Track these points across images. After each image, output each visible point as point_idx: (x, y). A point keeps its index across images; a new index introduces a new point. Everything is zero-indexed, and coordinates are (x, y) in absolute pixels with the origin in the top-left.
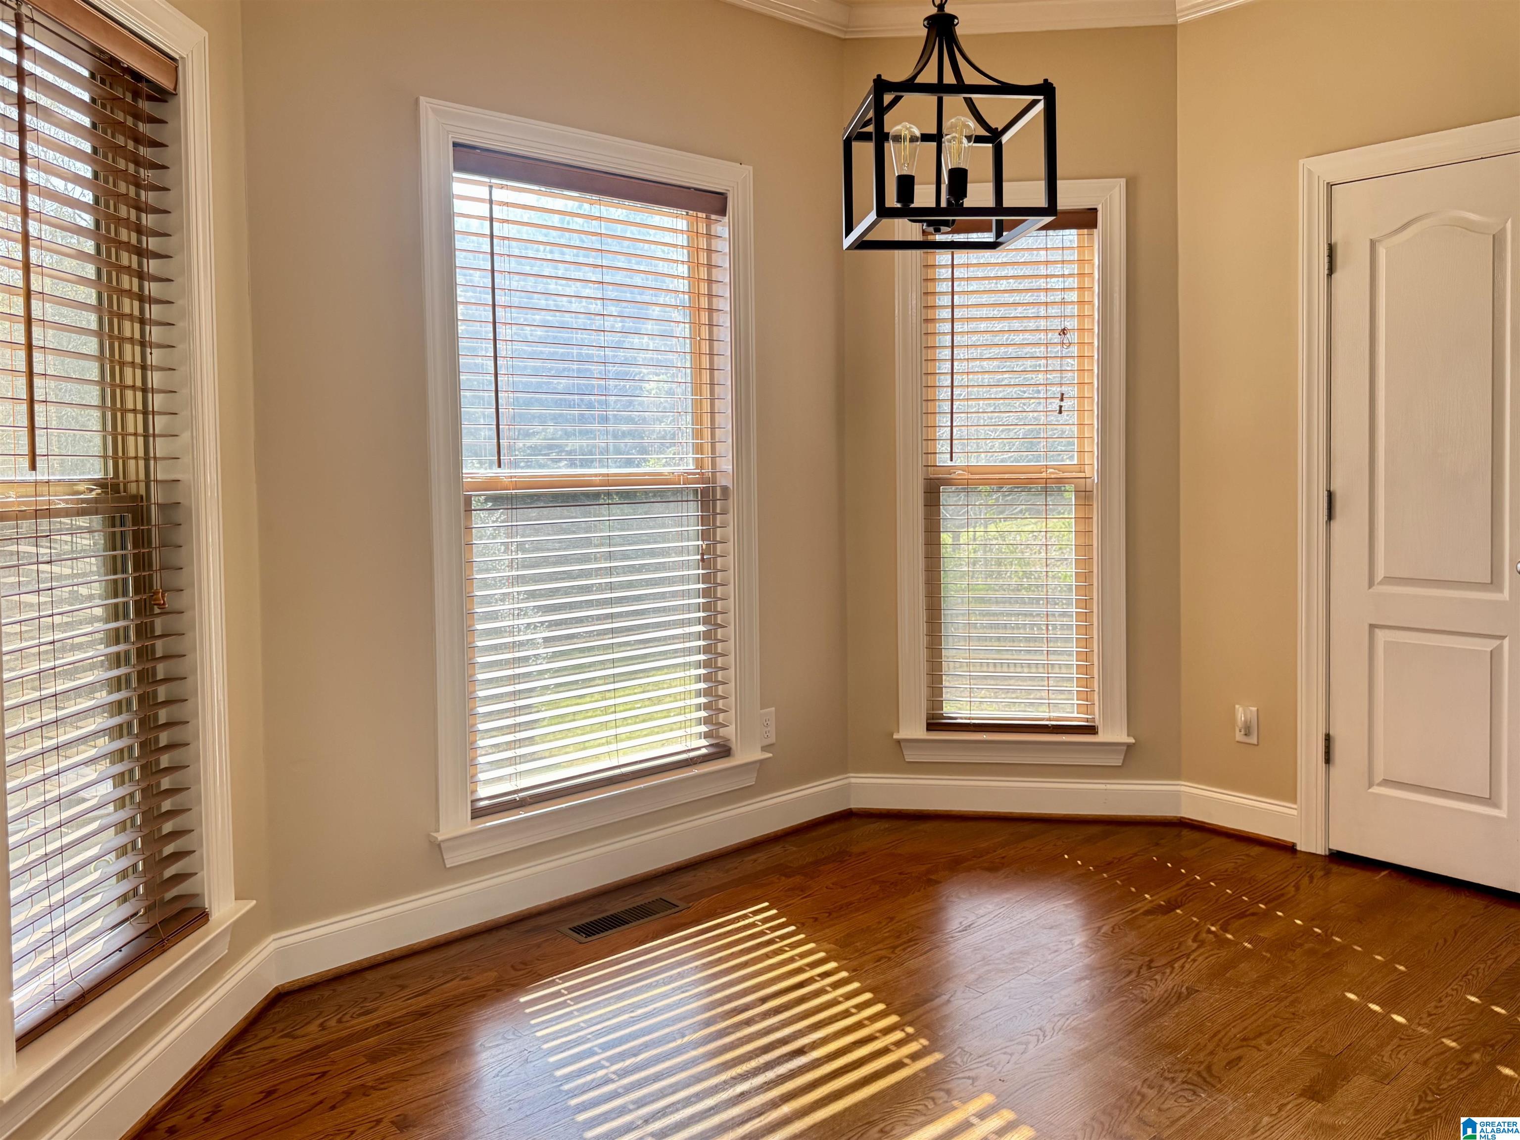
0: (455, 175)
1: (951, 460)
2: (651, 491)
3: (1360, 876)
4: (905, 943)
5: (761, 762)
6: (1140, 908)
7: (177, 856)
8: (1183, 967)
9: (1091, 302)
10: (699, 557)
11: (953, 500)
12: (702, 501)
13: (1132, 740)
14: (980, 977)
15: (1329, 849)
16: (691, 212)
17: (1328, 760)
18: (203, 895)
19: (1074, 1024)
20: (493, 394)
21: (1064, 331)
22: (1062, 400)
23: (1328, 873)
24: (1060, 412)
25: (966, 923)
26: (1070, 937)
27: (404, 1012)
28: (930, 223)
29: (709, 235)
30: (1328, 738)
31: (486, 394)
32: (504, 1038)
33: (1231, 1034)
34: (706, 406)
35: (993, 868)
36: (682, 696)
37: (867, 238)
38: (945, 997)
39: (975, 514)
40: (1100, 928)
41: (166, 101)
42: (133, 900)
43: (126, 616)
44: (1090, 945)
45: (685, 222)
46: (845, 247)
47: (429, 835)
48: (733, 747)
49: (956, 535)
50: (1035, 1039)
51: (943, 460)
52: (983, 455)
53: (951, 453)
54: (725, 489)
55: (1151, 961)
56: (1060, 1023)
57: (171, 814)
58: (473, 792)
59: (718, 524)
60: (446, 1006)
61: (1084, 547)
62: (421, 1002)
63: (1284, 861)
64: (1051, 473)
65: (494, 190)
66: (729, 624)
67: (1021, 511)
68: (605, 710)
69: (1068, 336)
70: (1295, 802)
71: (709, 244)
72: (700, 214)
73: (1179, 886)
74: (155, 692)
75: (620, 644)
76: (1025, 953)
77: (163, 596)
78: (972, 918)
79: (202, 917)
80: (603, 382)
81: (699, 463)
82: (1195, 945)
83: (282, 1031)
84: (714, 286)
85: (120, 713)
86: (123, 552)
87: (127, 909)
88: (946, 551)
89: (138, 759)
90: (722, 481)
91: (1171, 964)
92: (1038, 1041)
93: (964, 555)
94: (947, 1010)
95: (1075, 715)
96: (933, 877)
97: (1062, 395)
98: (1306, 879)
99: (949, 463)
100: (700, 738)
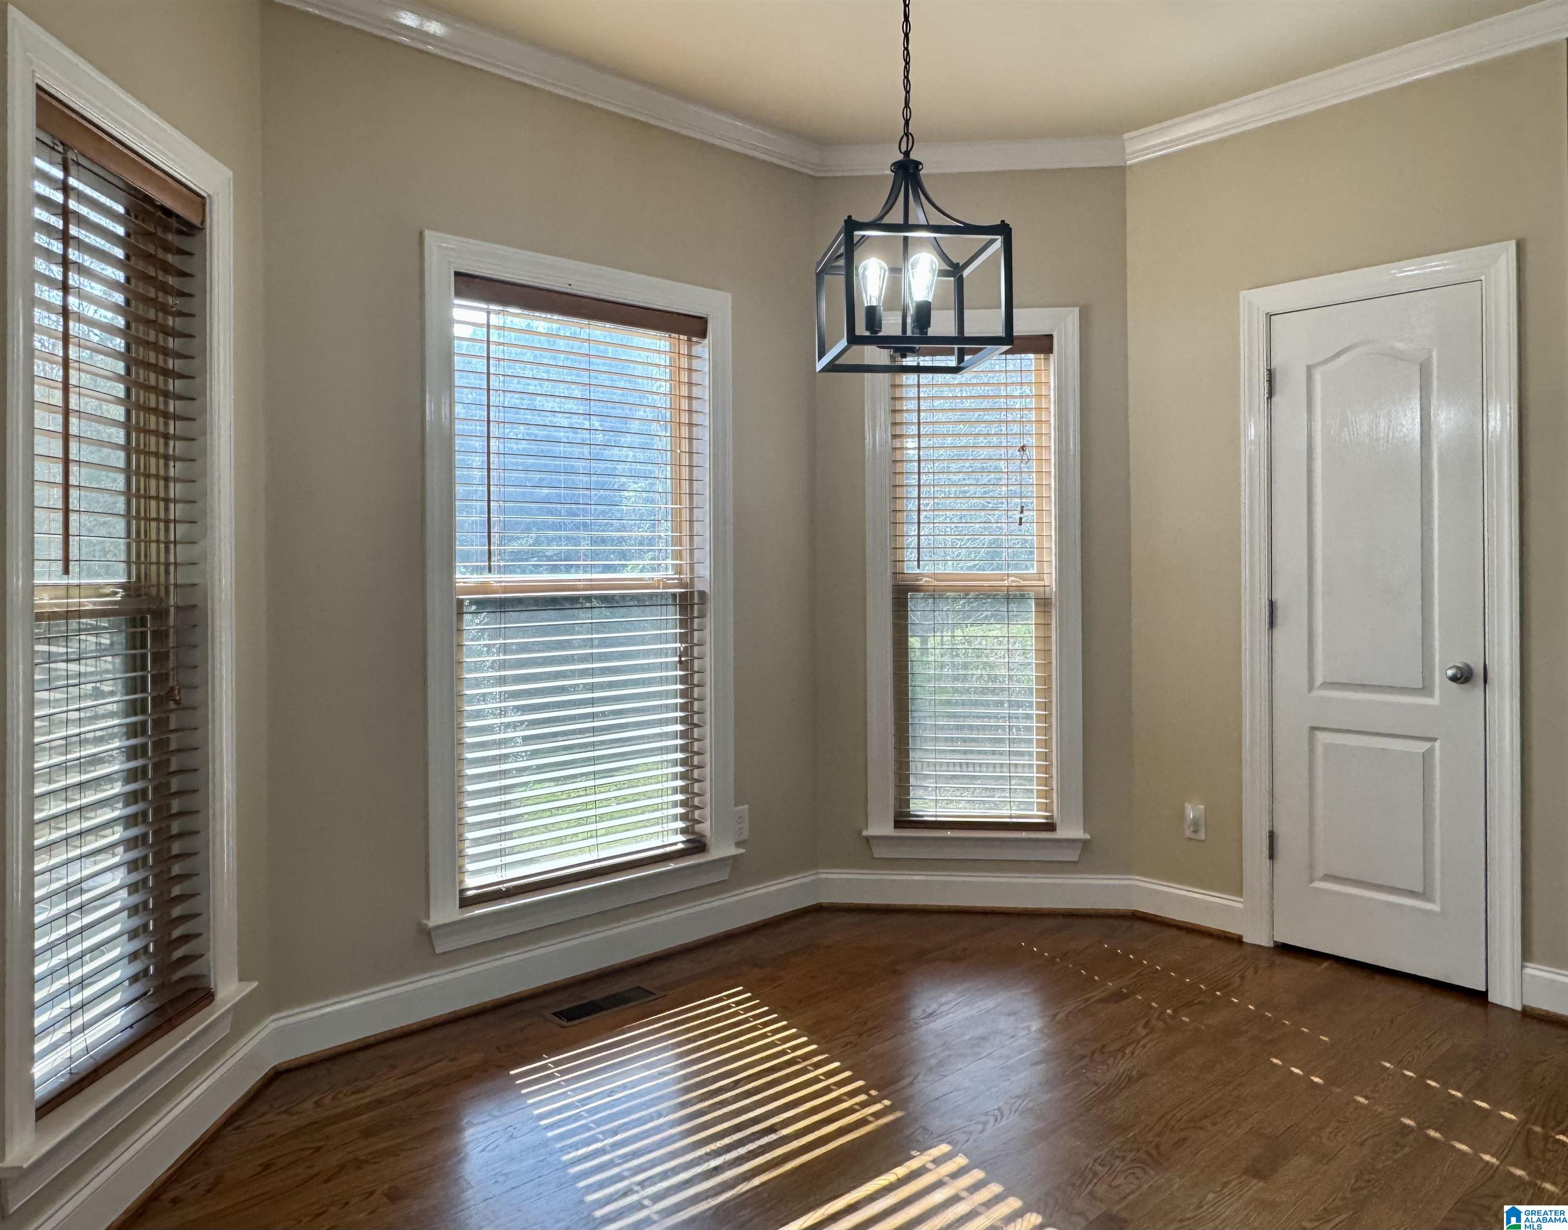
0: (457, 301)
1: (919, 567)
2: (628, 595)
3: (1303, 966)
4: (870, 1030)
5: (735, 858)
6: (1094, 997)
7: (186, 938)
8: (1133, 1053)
9: (1048, 422)
10: (677, 659)
11: (921, 605)
12: (680, 605)
13: (1088, 837)
14: (940, 1061)
15: (1275, 942)
16: (673, 335)
17: (1272, 856)
18: (209, 975)
19: (1030, 1105)
20: (486, 504)
21: (1023, 448)
22: (1022, 512)
23: (1271, 965)
24: (1020, 523)
25: (929, 1010)
26: (1028, 1024)
27: (395, 1090)
28: (896, 350)
29: (690, 356)
30: (1272, 835)
31: (479, 503)
32: (490, 1115)
33: (1178, 1115)
34: (686, 515)
35: (955, 959)
36: (660, 793)
37: (840, 362)
38: (908, 1080)
39: (943, 620)
40: (1055, 1015)
41: (192, 235)
42: (144, 980)
43: (144, 711)
44: (1046, 1031)
45: (668, 343)
46: (818, 370)
47: (420, 924)
48: (708, 842)
49: (924, 640)
50: (992, 1119)
51: (910, 568)
52: (950, 563)
53: (919, 561)
54: (702, 594)
55: (1103, 1046)
56: (1017, 1105)
57: (181, 898)
58: (461, 882)
59: (695, 627)
60: (434, 1085)
61: (1044, 652)
62: (412, 1081)
63: (1232, 953)
64: (1013, 581)
65: (492, 316)
66: (705, 723)
67: (986, 617)
68: (586, 806)
69: (1027, 452)
70: (1241, 896)
71: (690, 364)
72: (682, 337)
73: (1131, 976)
74: (168, 783)
75: (602, 743)
76: (984, 1038)
77: (179, 693)
78: (934, 1006)
79: (209, 996)
80: (588, 492)
81: (678, 570)
82: (1145, 1032)
83: (280, 1107)
84: (694, 402)
85: (136, 802)
86: (142, 651)
87: (137, 989)
88: (914, 655)
89: (152, 846)
90: (700, 586)
91: (1122, 1050)
92: (996, 1120)
93: (931, 658)
94: (909, 1091)
95: (1035, 813)
96: (899, 967)
97: (1022, 507)
98: (1251, 970)
99: (918, 571)
100: (677, 834)
